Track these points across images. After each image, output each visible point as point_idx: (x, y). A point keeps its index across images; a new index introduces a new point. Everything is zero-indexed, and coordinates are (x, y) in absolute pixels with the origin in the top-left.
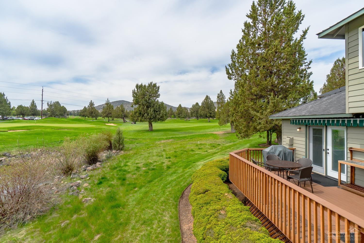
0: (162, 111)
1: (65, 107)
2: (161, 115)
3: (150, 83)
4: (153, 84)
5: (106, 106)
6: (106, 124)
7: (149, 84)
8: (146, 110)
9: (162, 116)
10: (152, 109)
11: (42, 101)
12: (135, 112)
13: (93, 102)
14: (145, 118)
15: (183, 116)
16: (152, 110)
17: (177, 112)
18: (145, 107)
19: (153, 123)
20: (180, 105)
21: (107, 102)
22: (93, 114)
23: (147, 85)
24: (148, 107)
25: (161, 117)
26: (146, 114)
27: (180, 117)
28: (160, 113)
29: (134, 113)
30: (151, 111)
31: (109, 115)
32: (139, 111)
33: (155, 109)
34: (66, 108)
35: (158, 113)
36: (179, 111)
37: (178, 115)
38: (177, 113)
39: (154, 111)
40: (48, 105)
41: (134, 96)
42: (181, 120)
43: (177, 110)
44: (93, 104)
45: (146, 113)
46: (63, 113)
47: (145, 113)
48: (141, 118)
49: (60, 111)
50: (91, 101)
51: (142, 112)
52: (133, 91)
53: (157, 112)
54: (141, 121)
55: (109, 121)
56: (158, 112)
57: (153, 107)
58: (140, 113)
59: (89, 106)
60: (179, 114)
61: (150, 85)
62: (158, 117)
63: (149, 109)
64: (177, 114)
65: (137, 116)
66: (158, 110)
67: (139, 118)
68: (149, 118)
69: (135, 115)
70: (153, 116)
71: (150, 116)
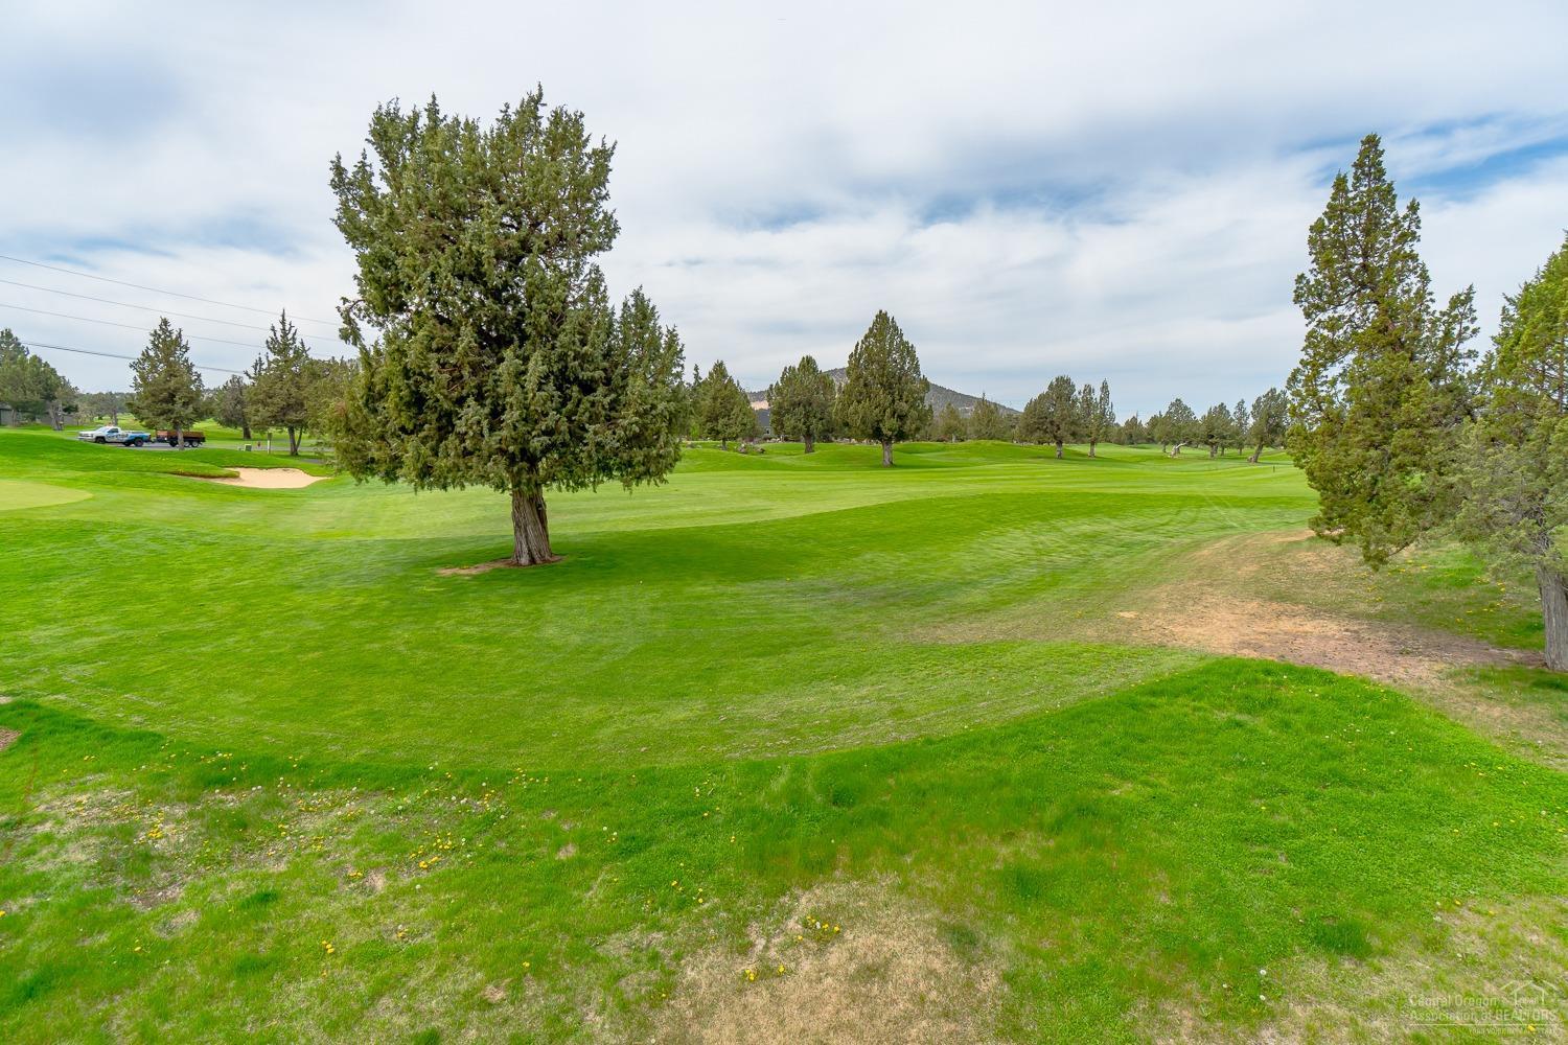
0: (636, 385)
1: (46, 365)
2: (628, 419)
3: (515, 107)
4: (545, 114)
5: (272, 357)
7: (506, 120)
8: (476, 369)
9: (644, 427)
10: (537, 356)
12: (370, 387)
13: (174, 327)
14: (466, 453)
15: (735, 429)
16: (536, 367)
18: (467, 338)
19: (551, 495)
20: (720, 370)
21: (279, 333)
23: (487, 125)
24: (493, 342)
25: (635, 440)
26: (472, 414)
28: (614, 404)
29: (360, 392)
30: (531, 381)
31: (293, 416)
32: (406, 373)
33: (563, 357)
34: (53, 371)
35: (600, 395)
36: (715, 398)
37: (709, 425)
38: (701, 413)
39: (562, 379)
41: (353, 231)
44: (177, 342)
45: (471, 401)
47: (461, 401)
48: (425, 450)
50: (165, 322)
51: (437, 390)
52: (339, 170)
53: (587, 388)
54: (425, 474)
56: (601, 389)
57: (548, 337)
58: (417, 401)
59: (152, 353)
61: (522, 121)
62: (600, 444)
63: (508, 353)
65: (393, 426)
66: (598, 374)
67: (411, 448)
68: (502, 452)
69: (375, 411)
70: (549, 432)
71: (522, 428)
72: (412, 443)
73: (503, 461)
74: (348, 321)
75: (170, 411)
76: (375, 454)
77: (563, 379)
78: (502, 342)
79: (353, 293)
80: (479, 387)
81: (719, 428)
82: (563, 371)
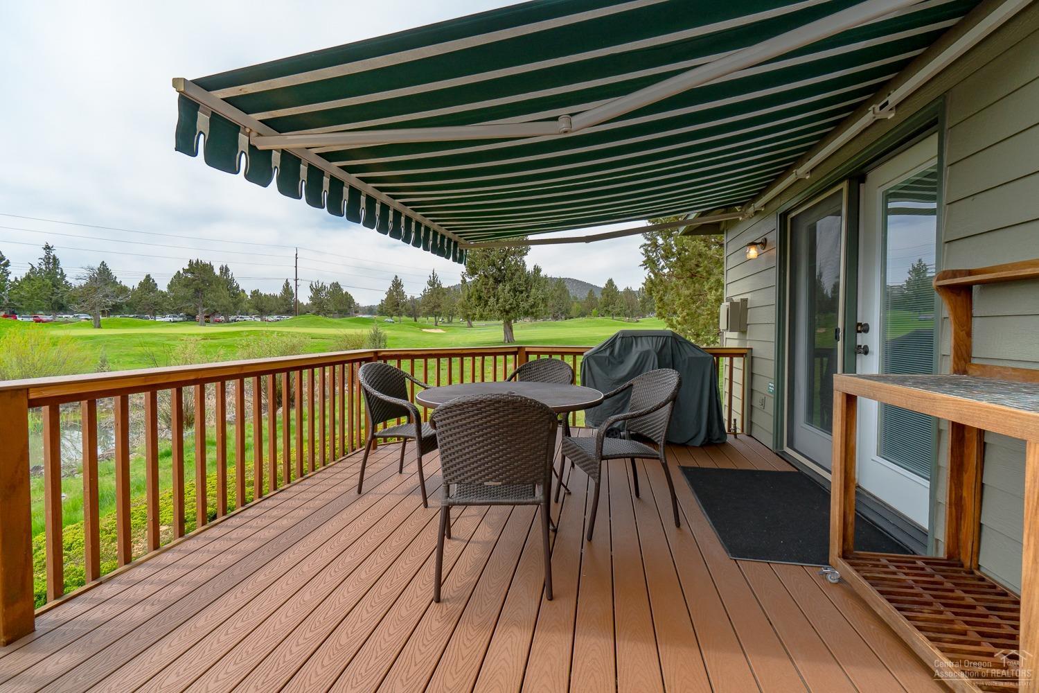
0: (533, 290)
1: (350, 295)
2: (531, 300)
5: (429, 287)
6: (424, 330)
8: (493, 289)
9: (535, 303)
10: (508, 285)
11: (296, 280)
12: (468, 295)
13: (399, 279)
14: (491, 311)
15: (618, 310)
16: (508, 288)
17: (603, 301)
18: (491, 281)
19: (514, 325)
20: (610, 282)
21: (432, 278)
22: (400, 307)
24: (497, 281)
26: (492, 300)
27: (609, 312)
28: (528, 297)
29: (466, 297)
30: (506, 291)
31: (436, 310)
32: (477, 291)
33: (514, 285)
34: (352, 297)
35: (524, 294)
36: (608, 296)
37: (605, 309)
38: (601, 303)
40: (312, 290)
42: (613, 318)
43: (602, 294)
44: (400, 284)
45: (492, 297)
46: (347, 308)
47: (489, 298)
48: (481, 311)
49: (341, 302)
50: (396, 277)
51: (483, 295)
53: (521, 292)
54: (482, 317)
55: (436, 325)
57: (511, 280)
58: (480, 298)
59: (392, 288)
60: (607, 305)
62: (524, 307)
63: (501, 284)
64: (602, 306)
65: (474, 304)
66: (524, 288)
67: (478, 311)
68: (499, 310)
69: (469, 301)
70: (510, 304)
71: (504, 303)
72: (478, 308)
73: (499, 312)
74: (463, 278)
75: (398, 309)
76: (469, 313)
77: (515, 290)
78: (500, 281)
79: (465, 271)
80: (494, 293)
81: (610, 309)
82: (515, 288)
